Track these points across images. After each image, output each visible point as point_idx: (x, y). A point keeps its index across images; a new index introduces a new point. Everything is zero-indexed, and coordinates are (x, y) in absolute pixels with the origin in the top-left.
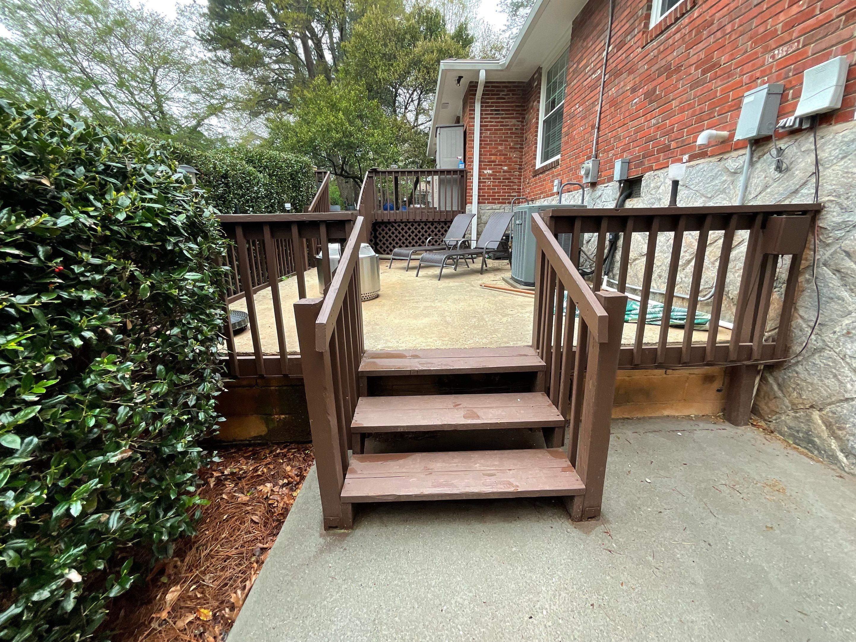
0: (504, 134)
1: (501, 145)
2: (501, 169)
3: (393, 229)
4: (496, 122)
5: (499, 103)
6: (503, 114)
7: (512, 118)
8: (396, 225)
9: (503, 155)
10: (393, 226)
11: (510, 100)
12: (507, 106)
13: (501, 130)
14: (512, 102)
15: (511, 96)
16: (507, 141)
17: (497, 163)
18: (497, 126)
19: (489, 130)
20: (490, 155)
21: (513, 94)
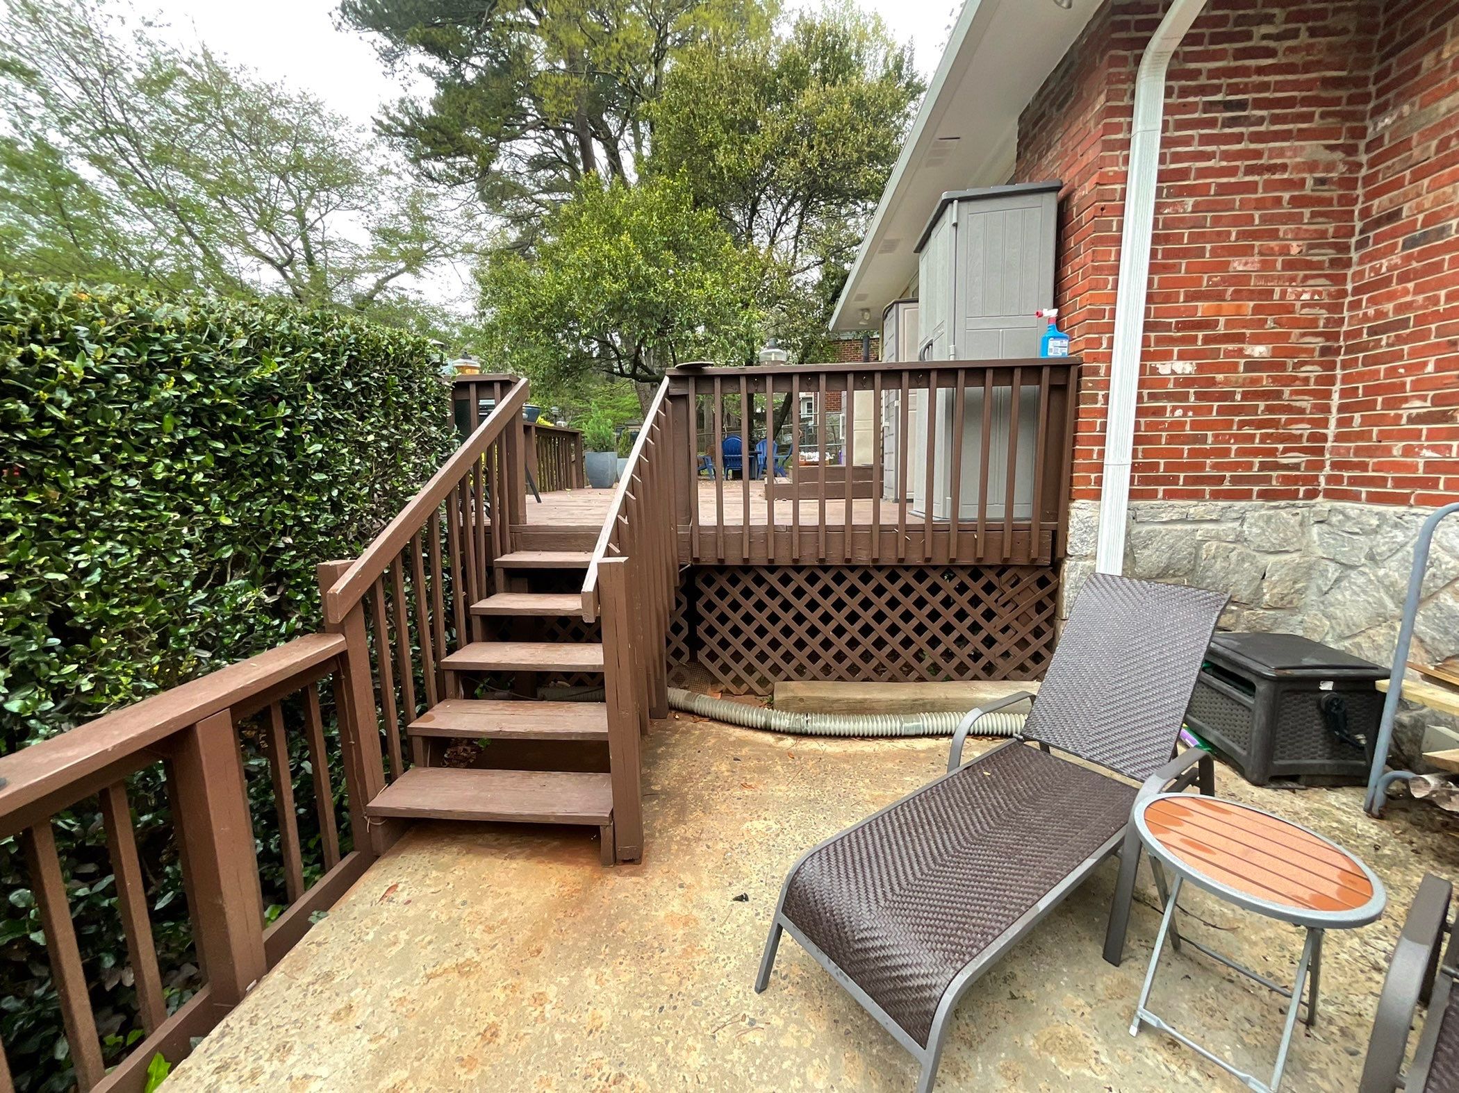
0: (1260, 204)
1: (1245, 251)
2: (1240, 353)
3: (760, 593)
4: (1226, 156)
5: (1245, 72)
6: (1261, 120)
7: (1303, 135)
8: (773, 579)
9: (1251, 295)
10: (759, 581)
11: (1296, 59)
12: (1280, 86)
13: (1252, 187)
14: (1307, 68)
15: (1304, 38)
16: (1273, 235)
17: (1221, 329)
18: (1232, 171)
19: (1191, 191)
20: (1190, 297)
21: (1313, 32)
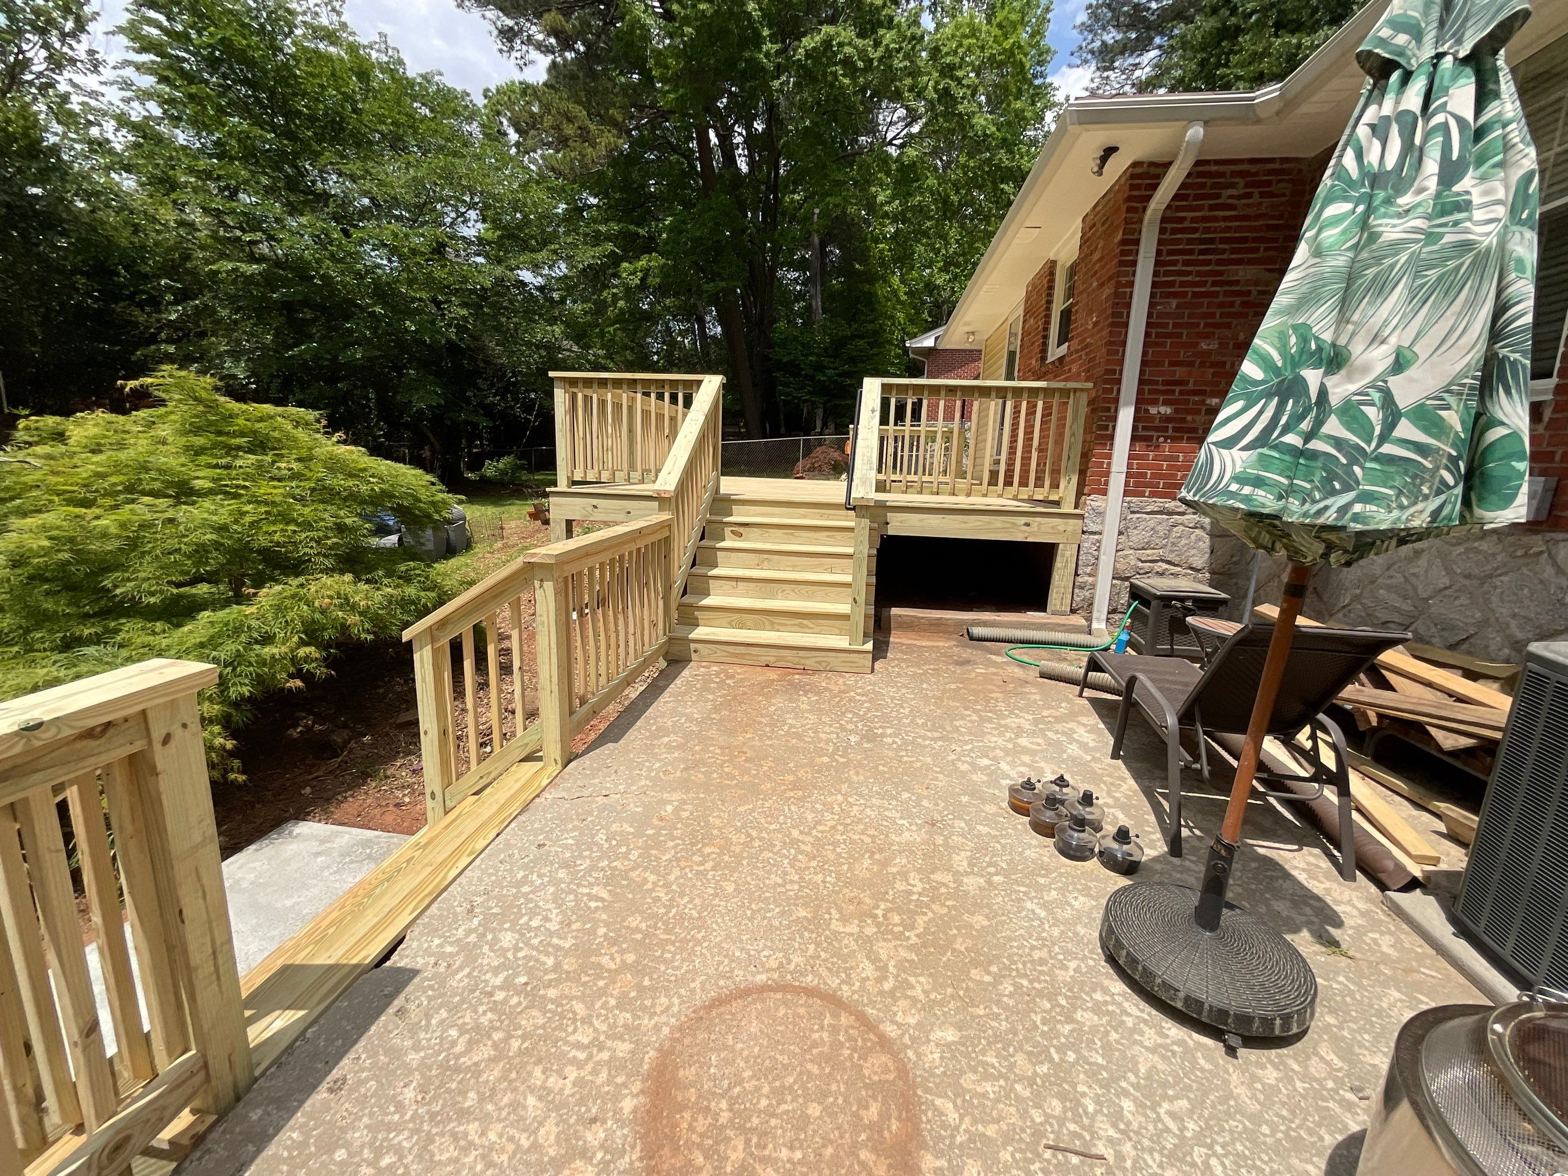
0: (1221, 305)
1: (1207, 336)
2: (1203, 402)
4: (1199, 274)
5: (1215, 219)
6: (1223, 252)
7: (1251, 262)
9: (1213, 365)
11: (1248, 211)
12: (1238, 229)
13: (1216, 294)
14: (1258, 217)
15: (1256, 199)
16: (1228, 326)
17: (1191, 386)
18: (1203, 284)
19: (1175, 295)
20: (1172, 364)
21: (1262, 195)
